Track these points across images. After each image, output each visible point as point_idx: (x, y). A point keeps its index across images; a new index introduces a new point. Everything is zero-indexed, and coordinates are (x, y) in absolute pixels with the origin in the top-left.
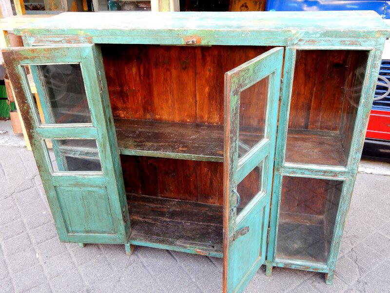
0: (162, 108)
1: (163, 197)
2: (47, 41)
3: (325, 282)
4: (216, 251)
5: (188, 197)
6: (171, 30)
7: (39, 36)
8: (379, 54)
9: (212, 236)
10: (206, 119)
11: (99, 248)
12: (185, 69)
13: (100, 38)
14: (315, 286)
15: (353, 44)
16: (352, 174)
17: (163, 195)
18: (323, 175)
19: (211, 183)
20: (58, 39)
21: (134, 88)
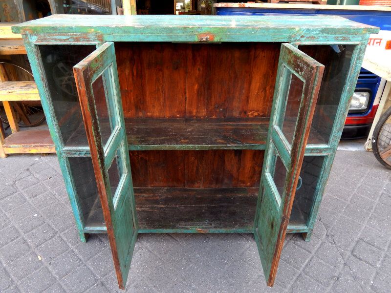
0: (153, 106)
1: (153, 187)
2: (52, 39)
3: (305, 240)
4: (215, 227)
5: (175, 184)
6: (185, 28)
7: (42, 35)
8: (364, 48)
9: (207, 215)
10: (194, 114)
11: (102, 241)
12: (177, 68)
13: (112, 36)
14: (297, 244)
15: (344, 40)
16: (333, 149)
17: (152, 185)
18: (311, 153)
19: (197, 169)
20: (64, 38)
21: (126, 89)
